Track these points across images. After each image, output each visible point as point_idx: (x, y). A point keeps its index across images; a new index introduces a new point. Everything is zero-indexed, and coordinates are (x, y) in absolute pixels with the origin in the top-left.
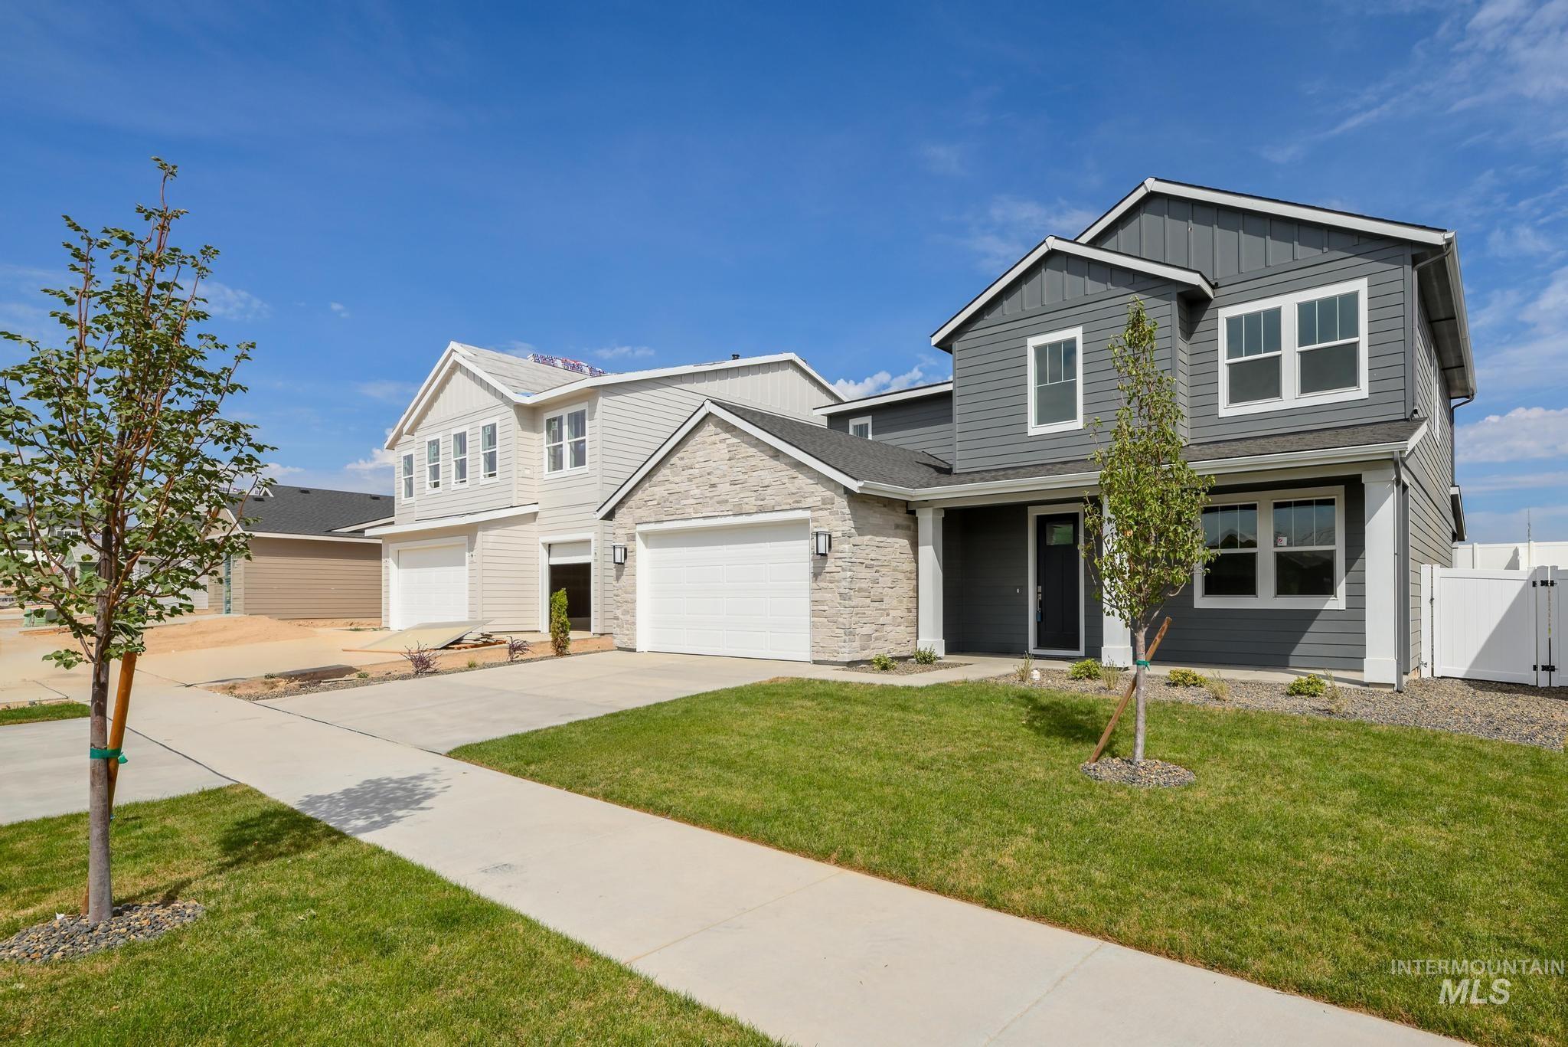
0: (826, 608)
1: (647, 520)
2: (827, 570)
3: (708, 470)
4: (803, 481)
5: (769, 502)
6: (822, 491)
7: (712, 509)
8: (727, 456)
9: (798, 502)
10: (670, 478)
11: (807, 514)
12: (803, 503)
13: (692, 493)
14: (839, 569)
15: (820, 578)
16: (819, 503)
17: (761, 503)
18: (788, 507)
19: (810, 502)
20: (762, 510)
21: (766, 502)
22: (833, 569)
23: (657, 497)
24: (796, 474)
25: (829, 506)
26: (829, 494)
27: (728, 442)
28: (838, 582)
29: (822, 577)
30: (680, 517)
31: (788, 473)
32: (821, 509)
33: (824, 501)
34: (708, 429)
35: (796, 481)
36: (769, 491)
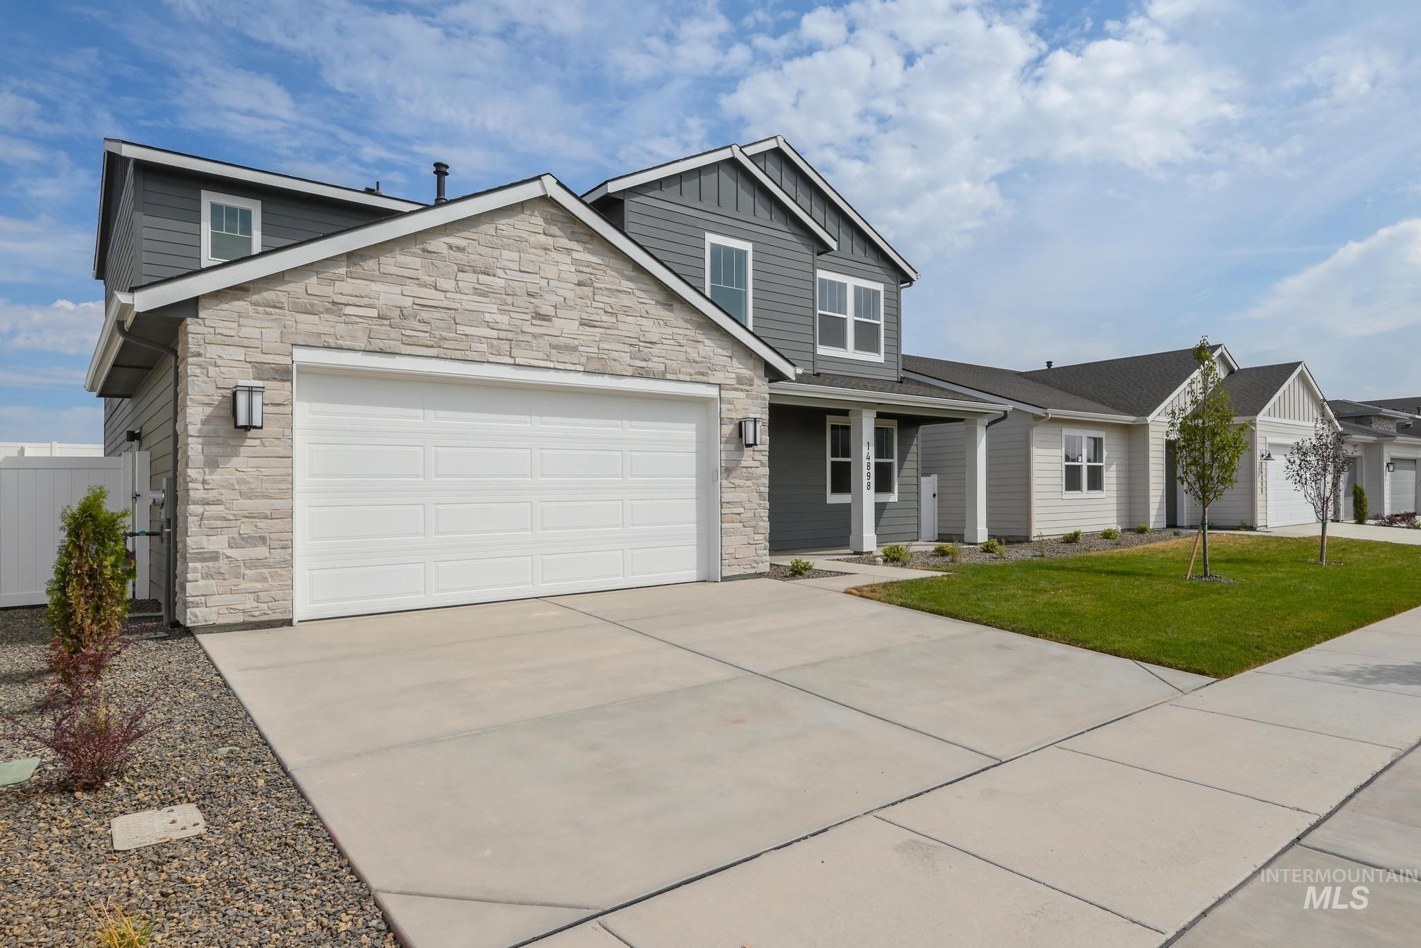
0: (742, 510)
1: (348, 343)
2: (744, 464)
3: (532, 289)
4: (710, 348)
5: (656, 365)
6: (740, 368)
7: (541, 355)
8: (575, 278)
9: (703, 374)
10: (420, 274)
11: (713, 392)
12: (711, 377)
13: (488, 317)
14: (758, 464)
15: (735, 474)
16: (734, 382)
17: (643, 364)
18: (688, 378)
19: (719, 377)
20: (642, 374)
21: (650, 364)
22: (750, 463)
23: (379, 303)
24: (700, 337)
25: (747, 388)
26: (746, 372)
27: (576, 255)
28: (757, 479)
29: (737, 473)
30: (458, 354)
31: (688, 332)
32: (736, 389)
33: (740, 380)
34: (533, 220)
35: (700, 346)
36: (655, 350)
